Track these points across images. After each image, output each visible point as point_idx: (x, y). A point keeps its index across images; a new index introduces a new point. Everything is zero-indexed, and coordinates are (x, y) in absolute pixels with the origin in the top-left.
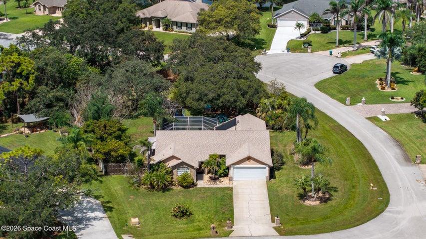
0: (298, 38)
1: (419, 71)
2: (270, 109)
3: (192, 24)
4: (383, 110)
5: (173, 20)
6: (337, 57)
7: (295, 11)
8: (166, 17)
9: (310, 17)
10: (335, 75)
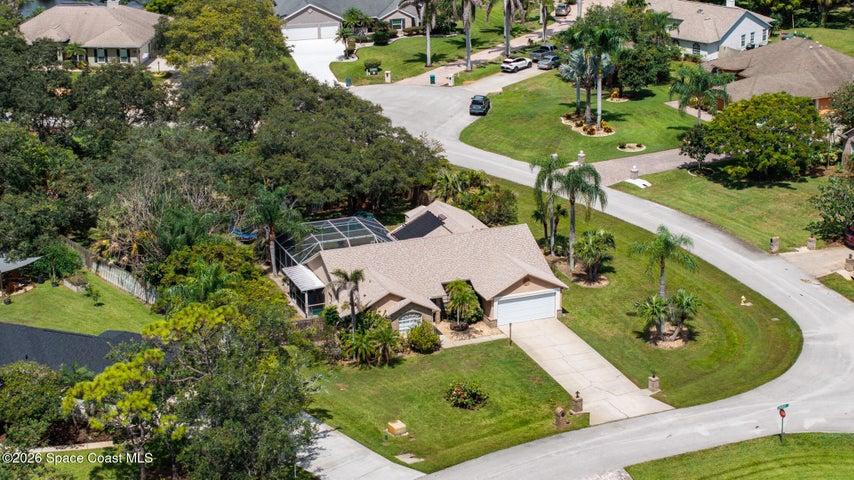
0: (340, 58)
1: (621, 95)
2: (460, 190)
3: (128, 50)
4: (634, 169)
5: (87, 45)
6: (446, 85)
7: (314, 9)
8: (68, 41)
9: (344, 16)
10: (477, 118)
